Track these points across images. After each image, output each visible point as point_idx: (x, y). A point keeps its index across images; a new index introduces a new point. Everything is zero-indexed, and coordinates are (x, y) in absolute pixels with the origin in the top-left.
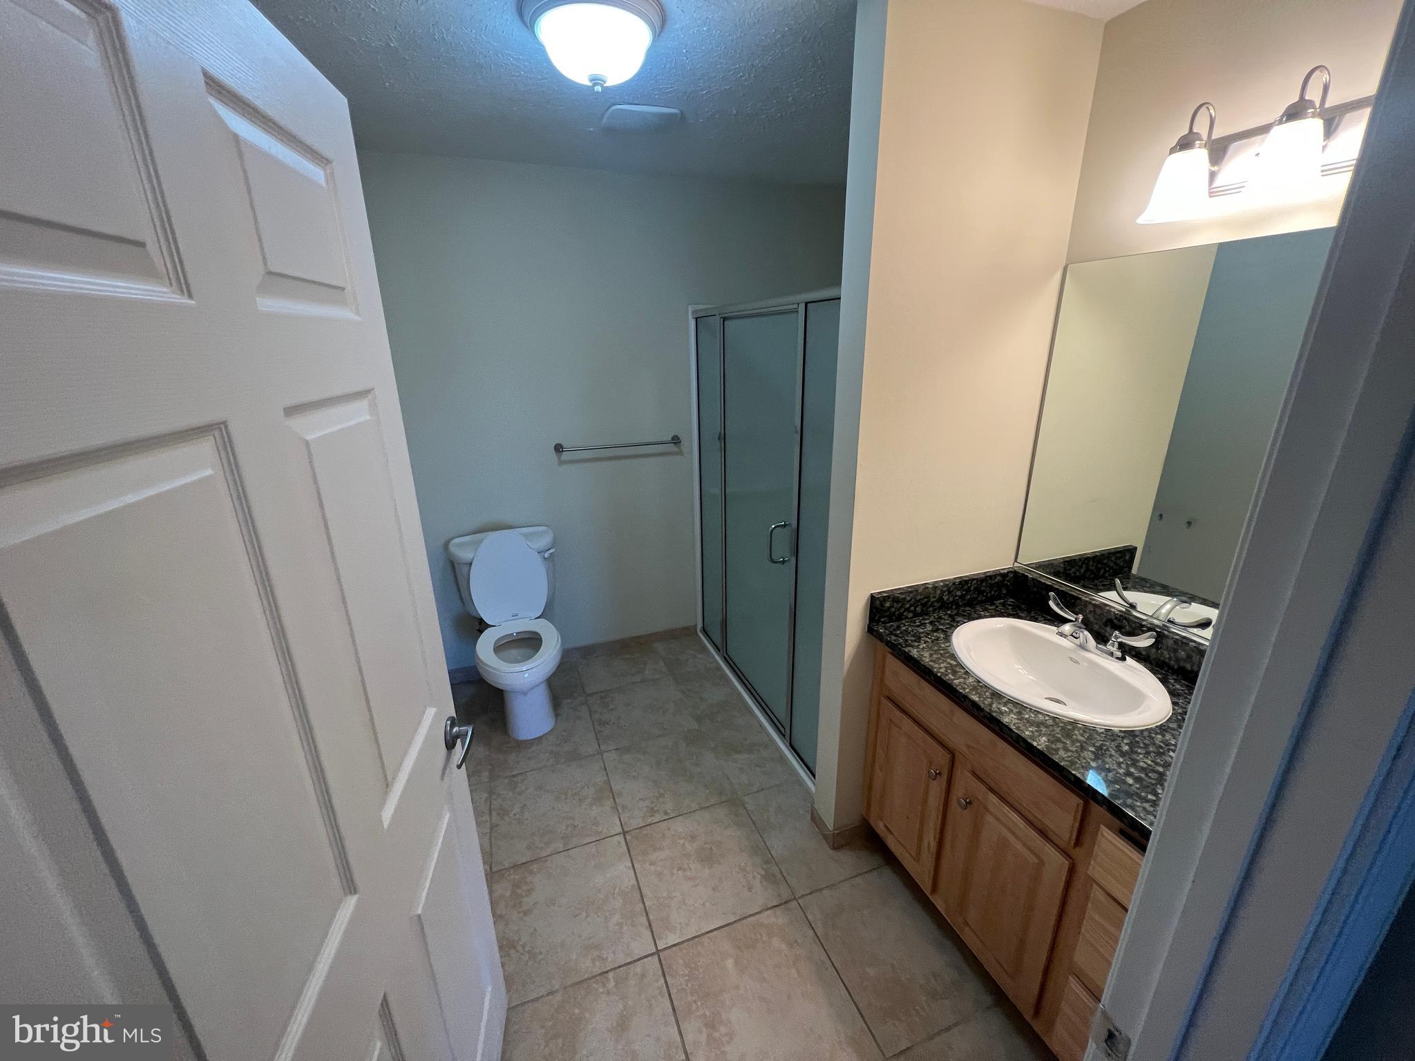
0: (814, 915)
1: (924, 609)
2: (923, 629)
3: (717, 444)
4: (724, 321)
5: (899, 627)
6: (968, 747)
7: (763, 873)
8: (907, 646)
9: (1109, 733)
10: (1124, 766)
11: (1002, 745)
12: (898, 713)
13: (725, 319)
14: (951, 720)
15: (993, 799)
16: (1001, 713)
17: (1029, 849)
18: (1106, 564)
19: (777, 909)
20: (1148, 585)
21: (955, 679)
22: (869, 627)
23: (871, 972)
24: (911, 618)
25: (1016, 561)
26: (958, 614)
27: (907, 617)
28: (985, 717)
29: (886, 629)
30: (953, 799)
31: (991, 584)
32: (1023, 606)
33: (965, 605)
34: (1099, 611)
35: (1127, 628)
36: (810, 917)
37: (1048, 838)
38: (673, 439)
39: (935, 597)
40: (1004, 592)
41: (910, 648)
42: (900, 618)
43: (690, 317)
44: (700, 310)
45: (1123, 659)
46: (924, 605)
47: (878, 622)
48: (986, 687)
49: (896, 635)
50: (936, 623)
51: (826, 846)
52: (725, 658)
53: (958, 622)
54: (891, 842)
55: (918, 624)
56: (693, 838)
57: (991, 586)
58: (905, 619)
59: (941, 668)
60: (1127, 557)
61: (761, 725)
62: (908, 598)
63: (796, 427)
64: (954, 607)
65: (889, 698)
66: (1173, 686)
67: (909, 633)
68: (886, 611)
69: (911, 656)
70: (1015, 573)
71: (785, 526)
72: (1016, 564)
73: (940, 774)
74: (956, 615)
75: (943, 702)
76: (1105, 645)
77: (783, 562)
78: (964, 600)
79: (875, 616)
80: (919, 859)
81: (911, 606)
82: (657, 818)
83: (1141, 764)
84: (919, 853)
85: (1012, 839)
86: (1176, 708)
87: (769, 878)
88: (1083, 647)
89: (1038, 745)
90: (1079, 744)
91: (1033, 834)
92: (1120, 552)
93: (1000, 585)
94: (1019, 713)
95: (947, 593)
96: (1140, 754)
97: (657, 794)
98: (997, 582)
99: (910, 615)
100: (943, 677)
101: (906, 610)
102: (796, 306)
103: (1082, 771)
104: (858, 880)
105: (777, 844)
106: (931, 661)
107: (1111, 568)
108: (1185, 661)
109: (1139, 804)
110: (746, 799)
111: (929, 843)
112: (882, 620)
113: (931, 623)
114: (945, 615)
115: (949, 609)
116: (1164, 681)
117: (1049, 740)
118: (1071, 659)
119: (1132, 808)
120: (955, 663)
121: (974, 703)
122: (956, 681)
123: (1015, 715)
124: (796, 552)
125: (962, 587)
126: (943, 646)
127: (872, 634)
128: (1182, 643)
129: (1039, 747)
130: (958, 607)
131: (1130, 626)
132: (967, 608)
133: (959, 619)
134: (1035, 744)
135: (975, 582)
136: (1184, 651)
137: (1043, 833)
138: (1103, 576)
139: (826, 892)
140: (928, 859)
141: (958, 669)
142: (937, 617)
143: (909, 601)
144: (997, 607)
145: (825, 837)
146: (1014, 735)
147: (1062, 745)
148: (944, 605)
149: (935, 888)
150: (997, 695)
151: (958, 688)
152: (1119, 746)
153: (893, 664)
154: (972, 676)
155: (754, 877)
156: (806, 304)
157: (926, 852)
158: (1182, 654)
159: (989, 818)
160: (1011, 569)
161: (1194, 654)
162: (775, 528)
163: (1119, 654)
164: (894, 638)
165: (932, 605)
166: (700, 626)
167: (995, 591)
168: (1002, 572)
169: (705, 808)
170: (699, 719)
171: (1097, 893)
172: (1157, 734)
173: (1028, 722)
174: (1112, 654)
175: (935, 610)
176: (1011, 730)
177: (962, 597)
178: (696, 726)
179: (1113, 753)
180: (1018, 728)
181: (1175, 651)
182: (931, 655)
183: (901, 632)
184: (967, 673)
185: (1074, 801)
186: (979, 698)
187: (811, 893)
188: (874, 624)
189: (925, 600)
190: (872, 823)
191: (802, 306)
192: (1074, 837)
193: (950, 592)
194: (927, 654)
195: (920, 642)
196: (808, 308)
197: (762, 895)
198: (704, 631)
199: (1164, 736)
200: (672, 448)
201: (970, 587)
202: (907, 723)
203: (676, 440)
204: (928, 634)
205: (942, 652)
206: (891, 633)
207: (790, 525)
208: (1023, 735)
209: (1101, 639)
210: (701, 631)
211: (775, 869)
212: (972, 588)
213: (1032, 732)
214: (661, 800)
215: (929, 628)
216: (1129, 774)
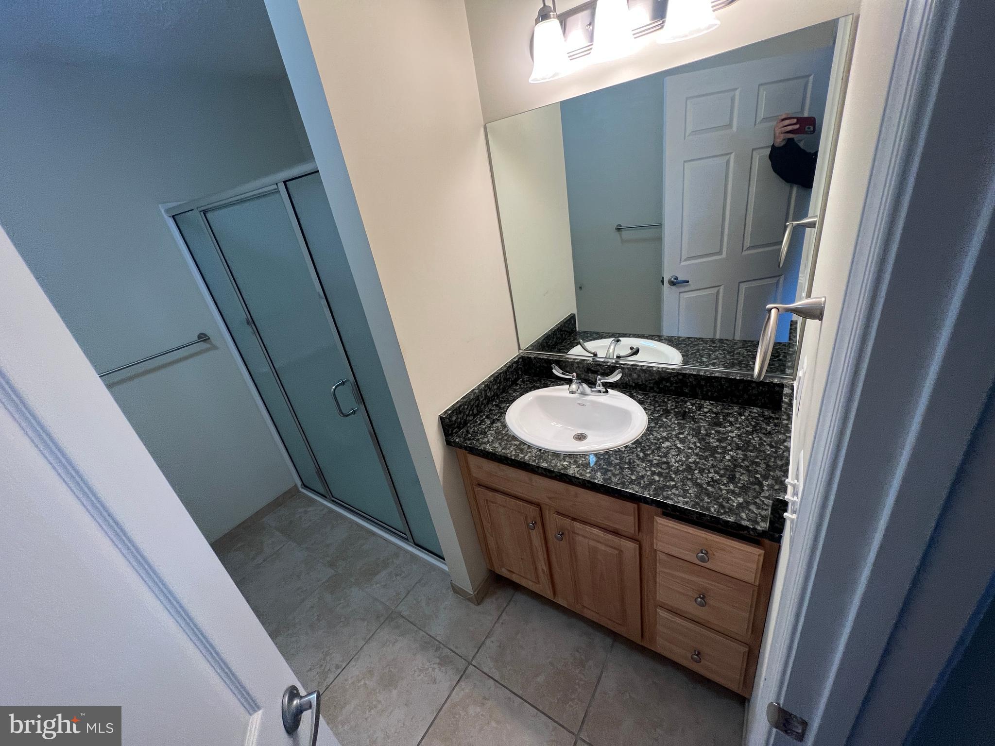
0: (488, 666)
1: (479, 408)
2: (484, 424)
3: (249, 330)
4: (205, 214)
5: (468, 432)
6: (550, 498)
7: (438, 660)
8: (481, 444)
9: (628, 449)
10: (648, 469)
11: (573, 489)
12: (490, 494)
13: (205, 212)
14: (532, 485)
15: (577, 525)
16: (565, 468)
17: (612, 547)
18: (565, 331)
19: (461, 683)
20: (589, 335)
21: (525, 456)
22: (446, 441)
23: (540, 679)
24: (472, 420)
25: (519, 349)
26: (501, 402)
27: (470, 421)
28: (556, 475)
29: (460, 437)
30: (550, 536)
31: (511, 372)
32: (535, 378)
33: (502, 393)
34: (581, 366)
35: (601, 370)
36: (485, 670)
37: (622, 535)
38: (199, 337)
39: (482, 397)
40: (520, 373)
41: (484, 445)
42: (466, 423)
43: (166, 216)
44: (174, 208)
45: (607, 392)
46: (477, 406)
47: (452, 434)
48: (546, 452)
49: (470, 439)
50: (491, 416)
51: (472, 606)
52: (333, 501)
53: (503, 408)
54: (515, 578)
55: (479, 422)
56: (371, 672)
57: (512, 373)
58: (469, 422)
59: (511, 452)
60: (573, 322)
61: (386, 540)
62: (466, 407)
63: (319, 295)
64: (496, 398)
65: (479, 485)
66: (637, 397)
67: (477, 432)
68: (454, 424)
69: (487, 452)
70: (522, 358)
71: (343, 383)
72: (521, 351)
73: (535, 522)
74: (499, 403)
75: (522, 475)
76: (595, 387)
77: (354, 412)
78: (500, 390)
79: (448, 431)
80: (539, 582)
81: (470, 411)
82: (331, 677)
83: (655, 462)
84: (537, 577)
85: (599, 546)
86: (647, 412)
87: (444, 662)
88: (583, 394)
89: (599, 481)
90: (618, 467)
91: (610, 537)
92: (569, 320)
93: (516, 370)
94: (576, 462)
95: (488, 390)
96: (650, 454)
97: (321, 656)
98: (515, 369)
99: (471, 418)
100: (516, 459)
101: (467, 416)
102: (275, 186)
103: (631, 486)
104: (504, 617)
105: (439, 630)
106: (503, 449)
107: (567, 332)
108: (637, 379)
109: (670, 493)
110: (400, 608)
111: (543, 569)
112: (454, 431)
113: (487, 417)
114: (493, 406)
115: (493, 400)
116: (632, 396)
117: (602, 473)
118: (580, 404)
119: (667, 498)
120: (518, 443)
121: (545, 469)
122: (527, 458)
123: (574, 465)
124: (362, 399)
125: (496, 382)
126: (504, 432)
127: (452, 446)
128: (633, 369)
129: (600, 483)
130: (498, 397)
131: (602, 369)
132: (504, 395)
133: (503, 405)
134: (596, 481)
135: (502, 374)
136: (635, 373)
137: (616, 533)
138: (565, 339)
139: (488, 642)
140: (544, 579)
141: (522, 447)
142: (488, 410)
143: (467, 408)
144: (520, 385)
145: (470, 600)
146: (580, 480)
147: (610, 473)
148: (489, 400)
149: (555, 593)
150: (556, 455)
151: (530, 463)
152: (637, 456)
153: (474, 460)
154: (534, 448)
155: (433, 669)
156: (285, 182)
157: (542, 575)
158: (635, 376)
159: (579, 539)
160: (519, 356)
161: (641, 374)
162: (335, 388)
163: (604, 390)
164: (469, 442)
165: (482, 404)
166: (299, 483)
167: (515, 375)
168: (515, 360)
169: (369, 639)
170: (332, 565)
171: (660, 556)
172: (649, 435)
173: (584, 466)
174: (600, 391)
175: (485, 406)
176: (578, 478)
177: (498, 388)
178: (332, 572)
179: (638, 463)
180: (581, 475)
181: (631, 375)
182: (500, 444)
183: (471, 435)
184: (529, 447)
185: (631, 506)
186: (547, 463)
187: (478, 650)
188: (450, 437)
189: (477, 402)
190: (497, 572)
191: (282, 187)
192: (637, 529)
193: (490, 389)
194: (497, 445)
195: (488, 437)
196: (288, 186)
197: (444, 679)
198: (305, 486)
199: (653, 435)
200: (203, 346)
201: (500, 380)
202: (499, 497)
203: (203, 338)
204: (490, 427)
205: (506, 438)
206: (465, 439)
207: (347, 381)
208: (586, 478)
209: (592, 384)
210: (302, 488)
211: (446, 651)
212: (502, 380)
213: (590, 473)
214: (328, 658)
215: (488, 422)
216: (653, 473)
